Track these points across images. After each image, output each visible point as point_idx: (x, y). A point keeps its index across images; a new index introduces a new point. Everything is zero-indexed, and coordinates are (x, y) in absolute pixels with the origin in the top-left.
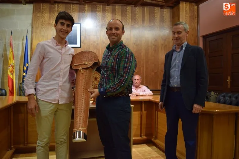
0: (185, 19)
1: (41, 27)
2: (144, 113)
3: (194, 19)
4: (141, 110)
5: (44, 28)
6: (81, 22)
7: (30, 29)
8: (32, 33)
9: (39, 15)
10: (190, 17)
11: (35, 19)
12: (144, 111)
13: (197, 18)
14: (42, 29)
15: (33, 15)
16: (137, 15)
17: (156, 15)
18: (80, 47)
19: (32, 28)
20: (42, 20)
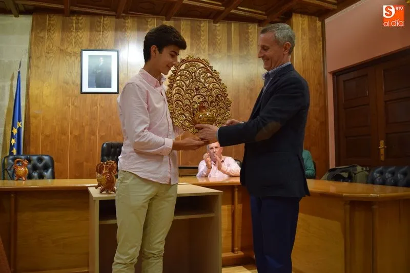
0: (302, 43)
1: (46, 57)
2: (239, 207)
3: (316, 43)
4: (233, 203)
5: (51, 59)
6: (120, 48)
7: (25, 60)
8: (29, 67)
9: (41, 35)
10: (310, 39)
11: (35, 42)
12: (238, 203)
13: (321, 43)
14: (48, 59)
15: (31, 35)
16: (218, 37)
17: (251, 36)
18: (117, 93)
19: (30, 58)
20: (48, 43)
